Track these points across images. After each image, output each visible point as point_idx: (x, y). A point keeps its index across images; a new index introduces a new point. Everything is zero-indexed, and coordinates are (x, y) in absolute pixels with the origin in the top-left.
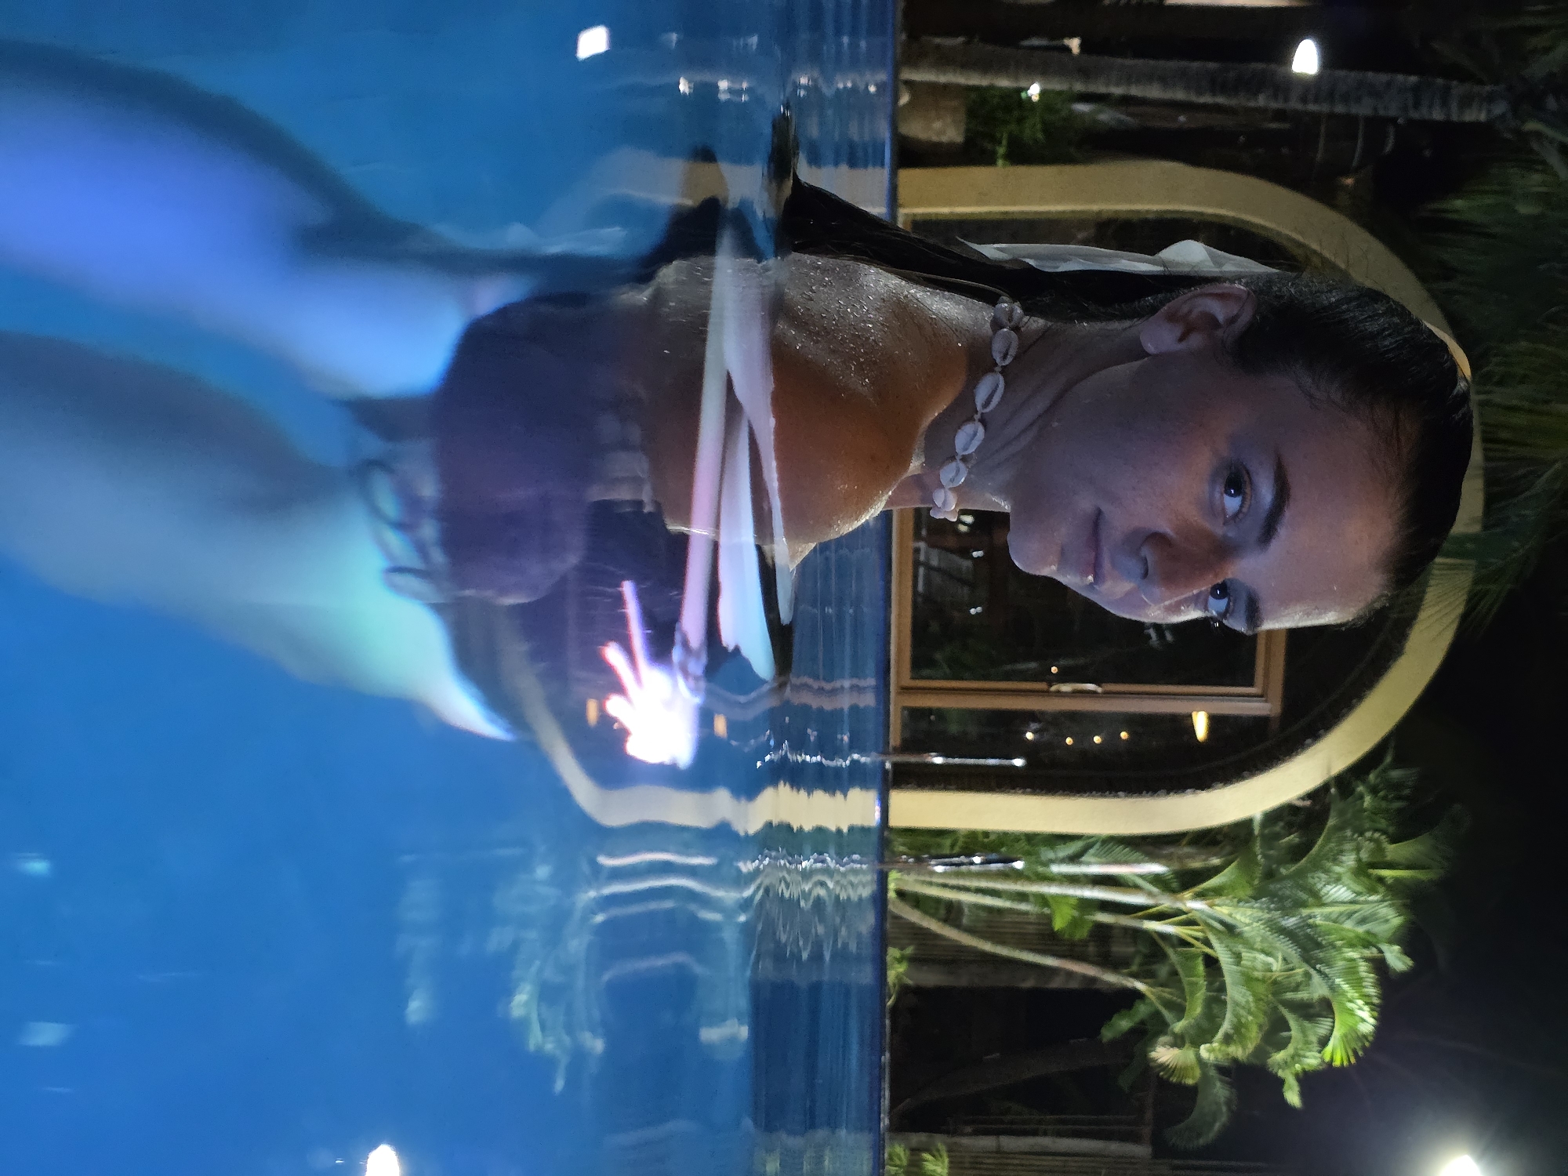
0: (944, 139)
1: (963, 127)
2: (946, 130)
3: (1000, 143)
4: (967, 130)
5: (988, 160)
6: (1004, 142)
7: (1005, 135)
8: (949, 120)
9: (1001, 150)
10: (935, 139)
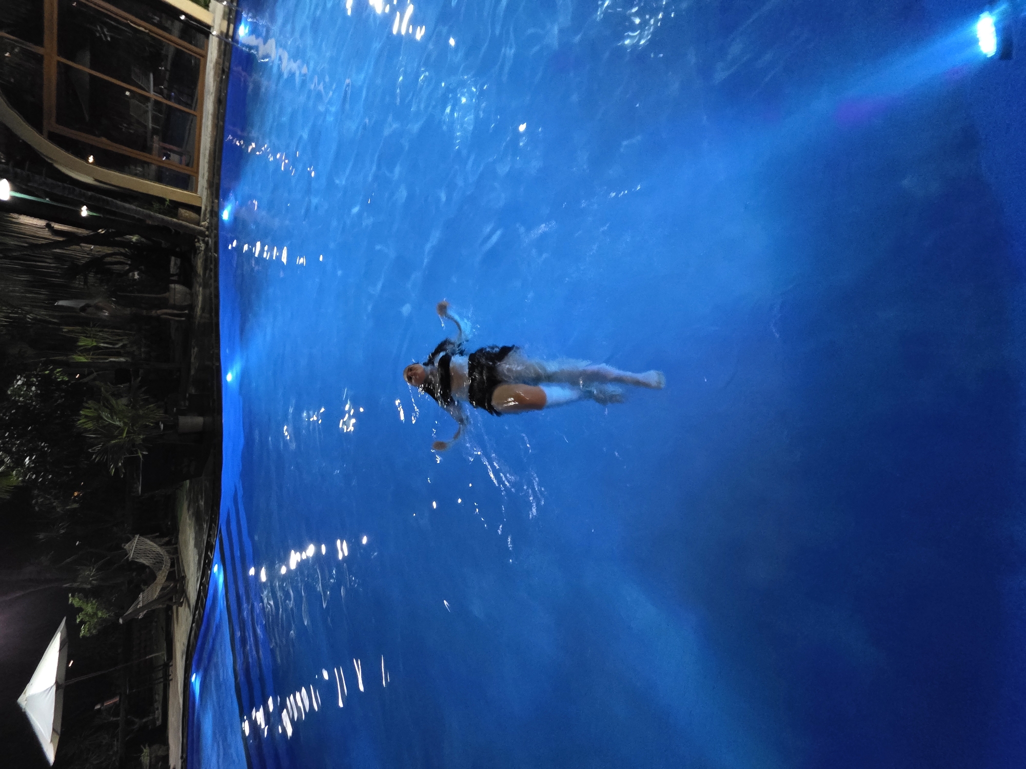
0: (184, 210)
1: (179, 212)
2: (183, 212)
3: (168, 205)
4: (178, 211)
5: (171, 201)
6: (166, 205)
7: (166, 206)
8: (183, 215)
9: (167, 203)
10: (188, 211)
